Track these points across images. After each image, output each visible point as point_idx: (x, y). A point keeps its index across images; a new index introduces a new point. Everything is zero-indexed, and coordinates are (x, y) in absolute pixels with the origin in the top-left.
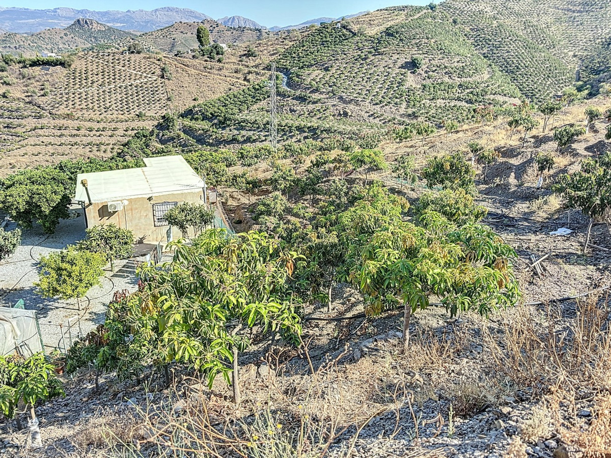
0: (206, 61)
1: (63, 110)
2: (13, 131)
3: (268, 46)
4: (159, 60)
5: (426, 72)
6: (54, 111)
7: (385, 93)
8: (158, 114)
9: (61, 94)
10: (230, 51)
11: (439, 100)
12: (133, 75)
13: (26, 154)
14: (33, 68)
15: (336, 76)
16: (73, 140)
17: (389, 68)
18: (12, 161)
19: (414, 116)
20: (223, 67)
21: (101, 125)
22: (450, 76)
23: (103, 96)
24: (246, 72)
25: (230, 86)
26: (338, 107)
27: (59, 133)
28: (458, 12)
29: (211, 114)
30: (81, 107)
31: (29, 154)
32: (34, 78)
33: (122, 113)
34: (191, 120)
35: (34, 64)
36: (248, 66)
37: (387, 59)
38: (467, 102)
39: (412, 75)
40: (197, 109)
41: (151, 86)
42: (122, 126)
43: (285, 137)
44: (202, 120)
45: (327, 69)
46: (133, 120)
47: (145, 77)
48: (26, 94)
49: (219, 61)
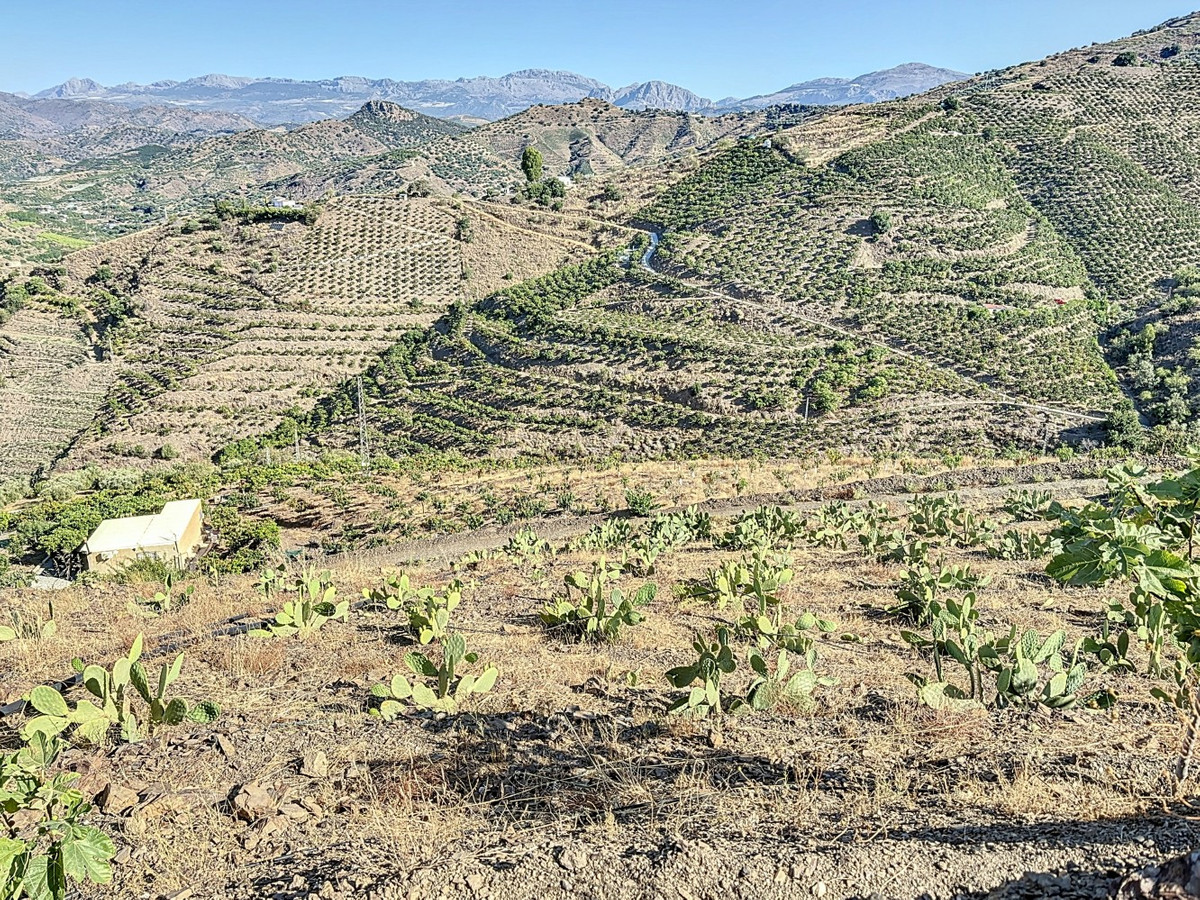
0: (533, 208)
1: (294, 296)
2: (218, 329)
3: (642, 179)
4: (454, 208)
5: (896, 239)
6: (280, 298)
7: (812, 278)
8: (444, 302)
9: (295, 269)
10: (575, 189)
11: (911, 293)
12: (411, 235)
13: (233, 367)
14: (260, 225)
15: (732, 246)
16: (305, 346)
17: (828, 232)
18: (212, 379)
19: (856, 322)
20: (560, 219)
21: (349, 322)
22: (940, 247)
23: (358, 272)
24: (598, 227)
25: (567, 254)
26: (723, 305)
27: (284, 333)
28: (999, 113)
29: (521, 308)
30: (322, 290)
31: (237, 368)
32: (258, 241)
33: (385, 299)
34: (488, 318)
35: (261, 218)
36: (602, 218)
37: (827, 214)
38: (964, 296)
39: (869, 245)
40: (501, 298)
41: (437, 253)
42: (382, 322)
43: (623, 357)
44: (505, 319)
45: (719, 233)
46: (402, 312)
47: (430, 238)
48: (244, 268)
49: (555, 208)
